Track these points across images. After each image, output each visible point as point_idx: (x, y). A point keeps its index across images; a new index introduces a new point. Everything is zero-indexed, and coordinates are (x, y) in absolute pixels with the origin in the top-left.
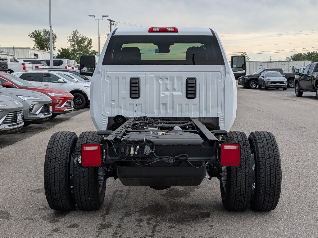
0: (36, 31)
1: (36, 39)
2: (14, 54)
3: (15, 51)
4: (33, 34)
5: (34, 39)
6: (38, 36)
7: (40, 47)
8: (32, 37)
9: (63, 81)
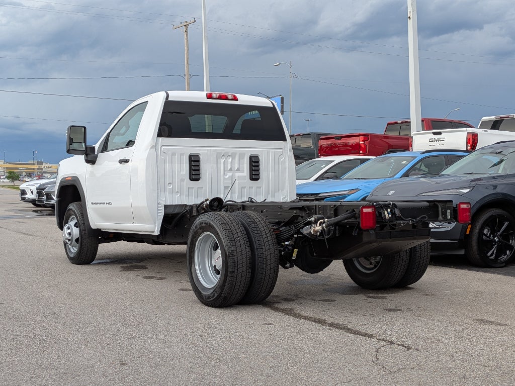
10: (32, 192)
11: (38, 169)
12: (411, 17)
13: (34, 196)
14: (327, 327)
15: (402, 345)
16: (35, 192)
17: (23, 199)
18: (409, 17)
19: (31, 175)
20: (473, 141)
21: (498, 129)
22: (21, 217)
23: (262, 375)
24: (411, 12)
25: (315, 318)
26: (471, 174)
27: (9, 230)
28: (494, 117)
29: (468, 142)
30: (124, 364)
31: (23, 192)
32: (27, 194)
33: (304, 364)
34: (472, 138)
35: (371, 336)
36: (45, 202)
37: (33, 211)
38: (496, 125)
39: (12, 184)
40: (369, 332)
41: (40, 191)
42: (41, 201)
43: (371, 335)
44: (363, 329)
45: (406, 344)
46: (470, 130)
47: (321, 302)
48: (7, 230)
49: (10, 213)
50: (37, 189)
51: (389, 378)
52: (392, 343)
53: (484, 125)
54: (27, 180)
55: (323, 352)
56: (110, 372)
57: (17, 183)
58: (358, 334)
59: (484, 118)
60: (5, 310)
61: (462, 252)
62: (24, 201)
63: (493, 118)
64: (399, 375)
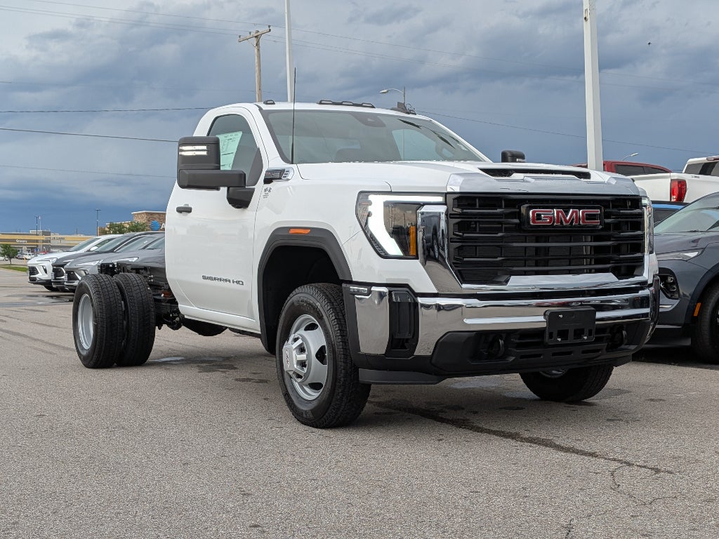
10: (45, 271)
11: (43, 241)
12: (588, 17)
13: (49, 276)
14: (525, 443)
15: (645, 467)
16: (50, 270)
17: (33, 280)
18: (585, 18)
19: (34, 250)
20: (679, 190)
21: (709, 174)
22: (35, 305)
23: (456, 507)
24: (589, 12)
25: (502, 432)
26: (695, 231)
27: (21, 320)
28: (705, 158)
29: (672, 193)
30: (249, 495)
31: (33, 271)
32: (38, 273)
33: (512, 493)
34: (679, 188)
35: (593, 455)
36: (65, 283)
37: (48, 296)
38: (706, 169)
39: (8, 262)
40: (588, 449)
41: (57, 269)
42: (60, 282)
43: (594, 453)
44: (579, 446)
45: (650, 464)
46: (675, 176)
47: (504, 410)
48: (19, 321)
49: (17, 299)
50: (53, 266)
51: (646, 510)
52: (629, 464)
53: (691, 169)
54: (28, 257)
55: (533, 476)
56: (231, 505)
57: (14, 261)
58: (573, 452)
59: (691, 161)
60: (50, 424)
61: (688, 343)
62: (34, 284)
63: (703, 160)
64: (659, 506)
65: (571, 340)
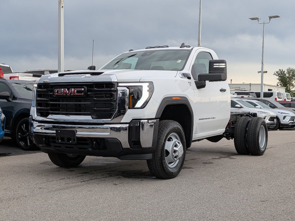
0: (280, 70)
1: (279, 76)
2: (250, 89)
3: (251, 86)
4: (277, 72)
5: (278, 77)
6: (282, 74)
7: (283, 84)
8: (276, 75)
9: (240, 106)
65: (66, 142)
